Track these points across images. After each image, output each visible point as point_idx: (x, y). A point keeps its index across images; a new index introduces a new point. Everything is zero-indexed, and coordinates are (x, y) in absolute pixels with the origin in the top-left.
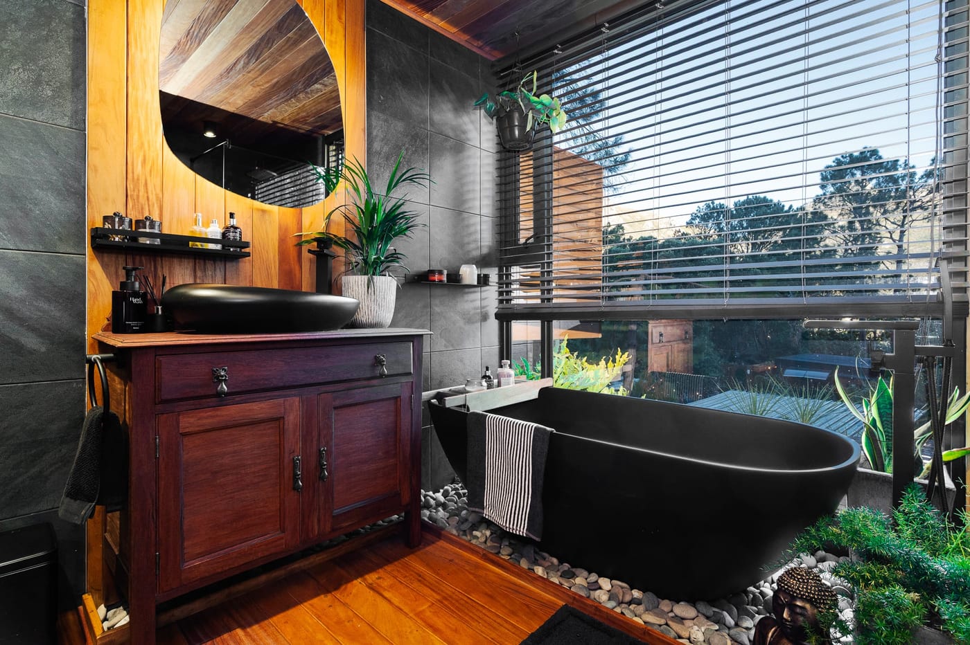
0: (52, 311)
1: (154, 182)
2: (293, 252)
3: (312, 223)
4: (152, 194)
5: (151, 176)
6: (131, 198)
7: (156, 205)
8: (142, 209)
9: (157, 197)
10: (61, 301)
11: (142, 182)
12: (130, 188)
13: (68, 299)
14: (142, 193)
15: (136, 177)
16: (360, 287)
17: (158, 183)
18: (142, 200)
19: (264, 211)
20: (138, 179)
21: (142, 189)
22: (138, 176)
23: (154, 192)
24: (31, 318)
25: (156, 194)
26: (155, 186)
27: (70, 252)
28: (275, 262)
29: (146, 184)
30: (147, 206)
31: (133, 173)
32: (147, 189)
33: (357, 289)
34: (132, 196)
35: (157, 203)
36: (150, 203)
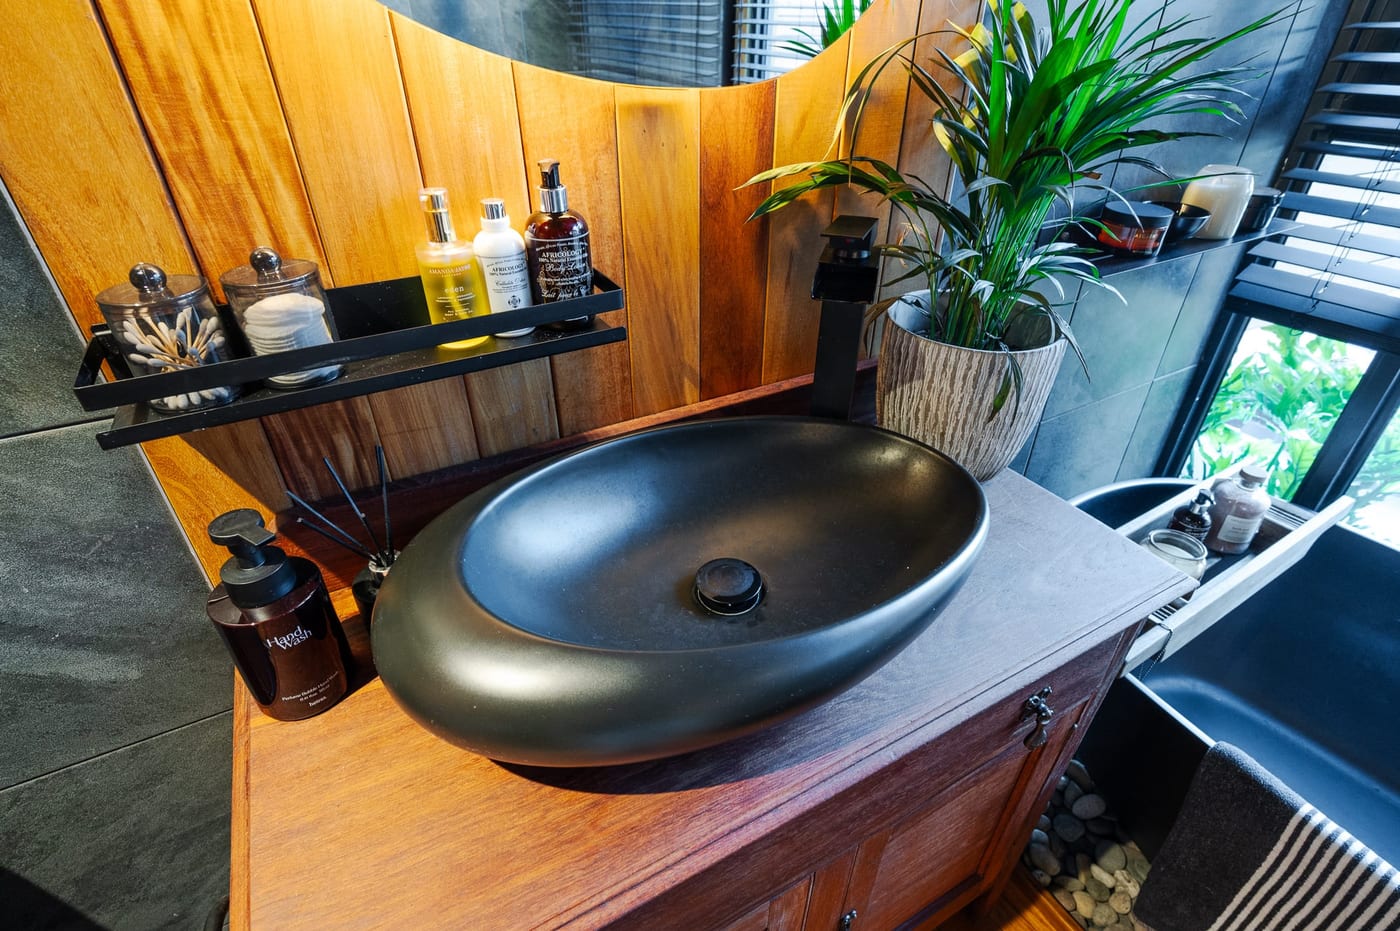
0: (107, 589)
1: (238, 71)
2: (742, 243)
3: (803, 120)
4: (250, 133)
5: (216, 50)
6: (177, 168)
7: (279, 184)
8: (237, 204)
9: (274, 144)
10: (116, 558)
11: (193, 86)
12: (158, 127)
13: (134, 549)
14: (212, 141)
15: (160, 72)
16: (959, 383)
17: (257, 73)
18: (222, 163)
19: (651, 113)
20: (174, 78)
21: (203, 118)
22: (166, 57)
23: (254, 125)
24: (58, 621)
25: (267, 131)
26: (248, 97)
27: (64, 420)
28: (689, 287)
29: (211, 91)
30: (247, 191)
31: (141, 50)
32: (222, 115)
33: (946, 385)
34: (177, 161)
35: (280, 169)
36: (255, 173)
